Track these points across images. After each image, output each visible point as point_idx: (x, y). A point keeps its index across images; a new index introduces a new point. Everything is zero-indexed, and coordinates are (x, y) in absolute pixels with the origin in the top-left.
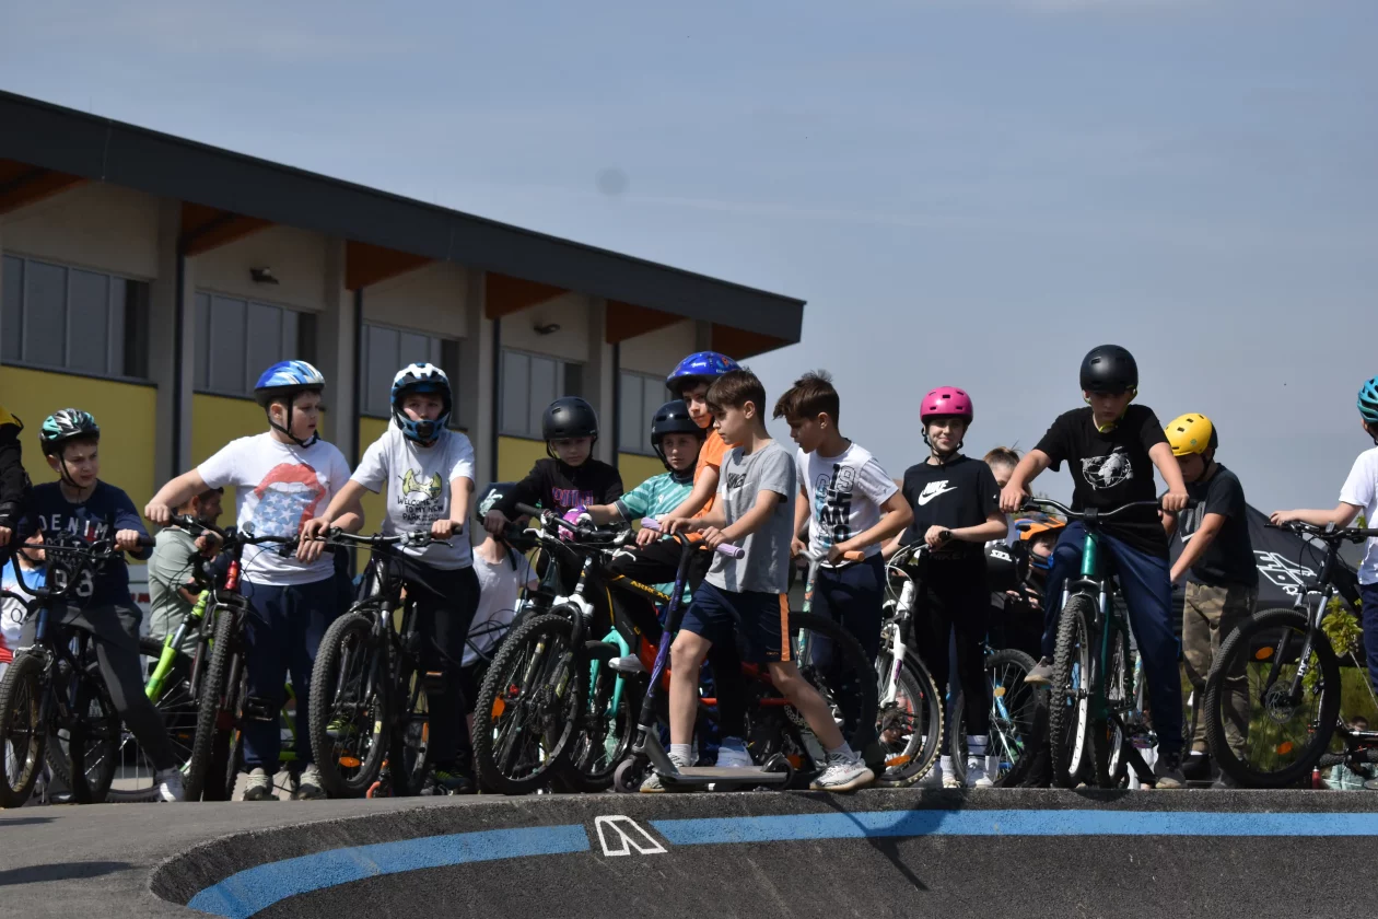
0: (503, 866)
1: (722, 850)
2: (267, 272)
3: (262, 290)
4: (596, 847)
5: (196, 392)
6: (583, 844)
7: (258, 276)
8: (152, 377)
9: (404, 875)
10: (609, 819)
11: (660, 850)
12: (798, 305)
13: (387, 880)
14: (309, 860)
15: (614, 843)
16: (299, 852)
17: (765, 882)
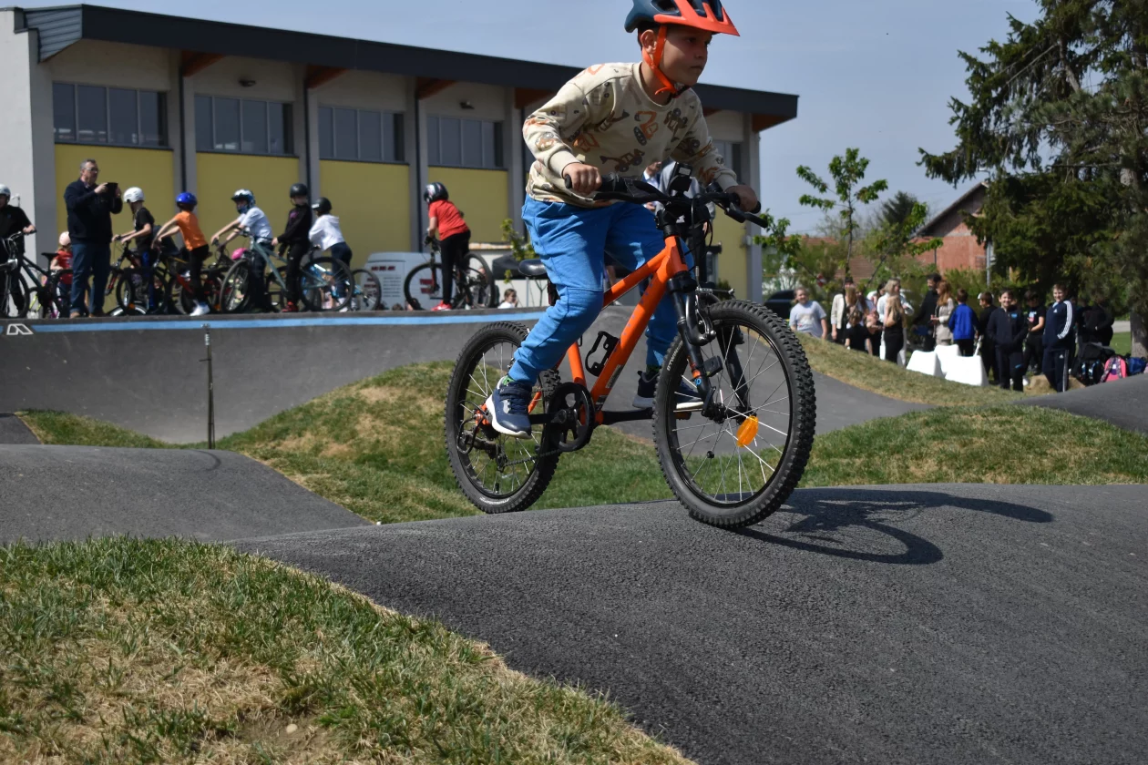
2: (468, 103)
3: (466, 113)
5: (430, 166)
7: (464, 106)
8: (407, 159)
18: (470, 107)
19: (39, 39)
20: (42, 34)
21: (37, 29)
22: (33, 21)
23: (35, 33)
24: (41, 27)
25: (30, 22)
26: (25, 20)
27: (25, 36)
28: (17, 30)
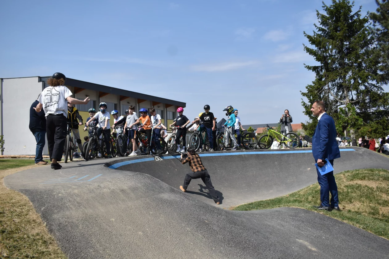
0: (145, 162)
1: (168, 160)
4: (155, 160)
6: (154, 160)
9: (134, 163)
10: (157, 157)
11: (162, 160)
12: (185, 103)
13: (132, 164)
14: (124, 162)
15: (157, 159)
16: (123, 161)
17: (173, 162)
18: (129, 103)
19: (44, 84)
20: (45, 83)
21: (44, 81)
22: (43, 80)
23: (43, 82)
24: (45, 81)
25: (42, 80)
26: (41, 79)
27: (41, 83)
28: (39, 82)
